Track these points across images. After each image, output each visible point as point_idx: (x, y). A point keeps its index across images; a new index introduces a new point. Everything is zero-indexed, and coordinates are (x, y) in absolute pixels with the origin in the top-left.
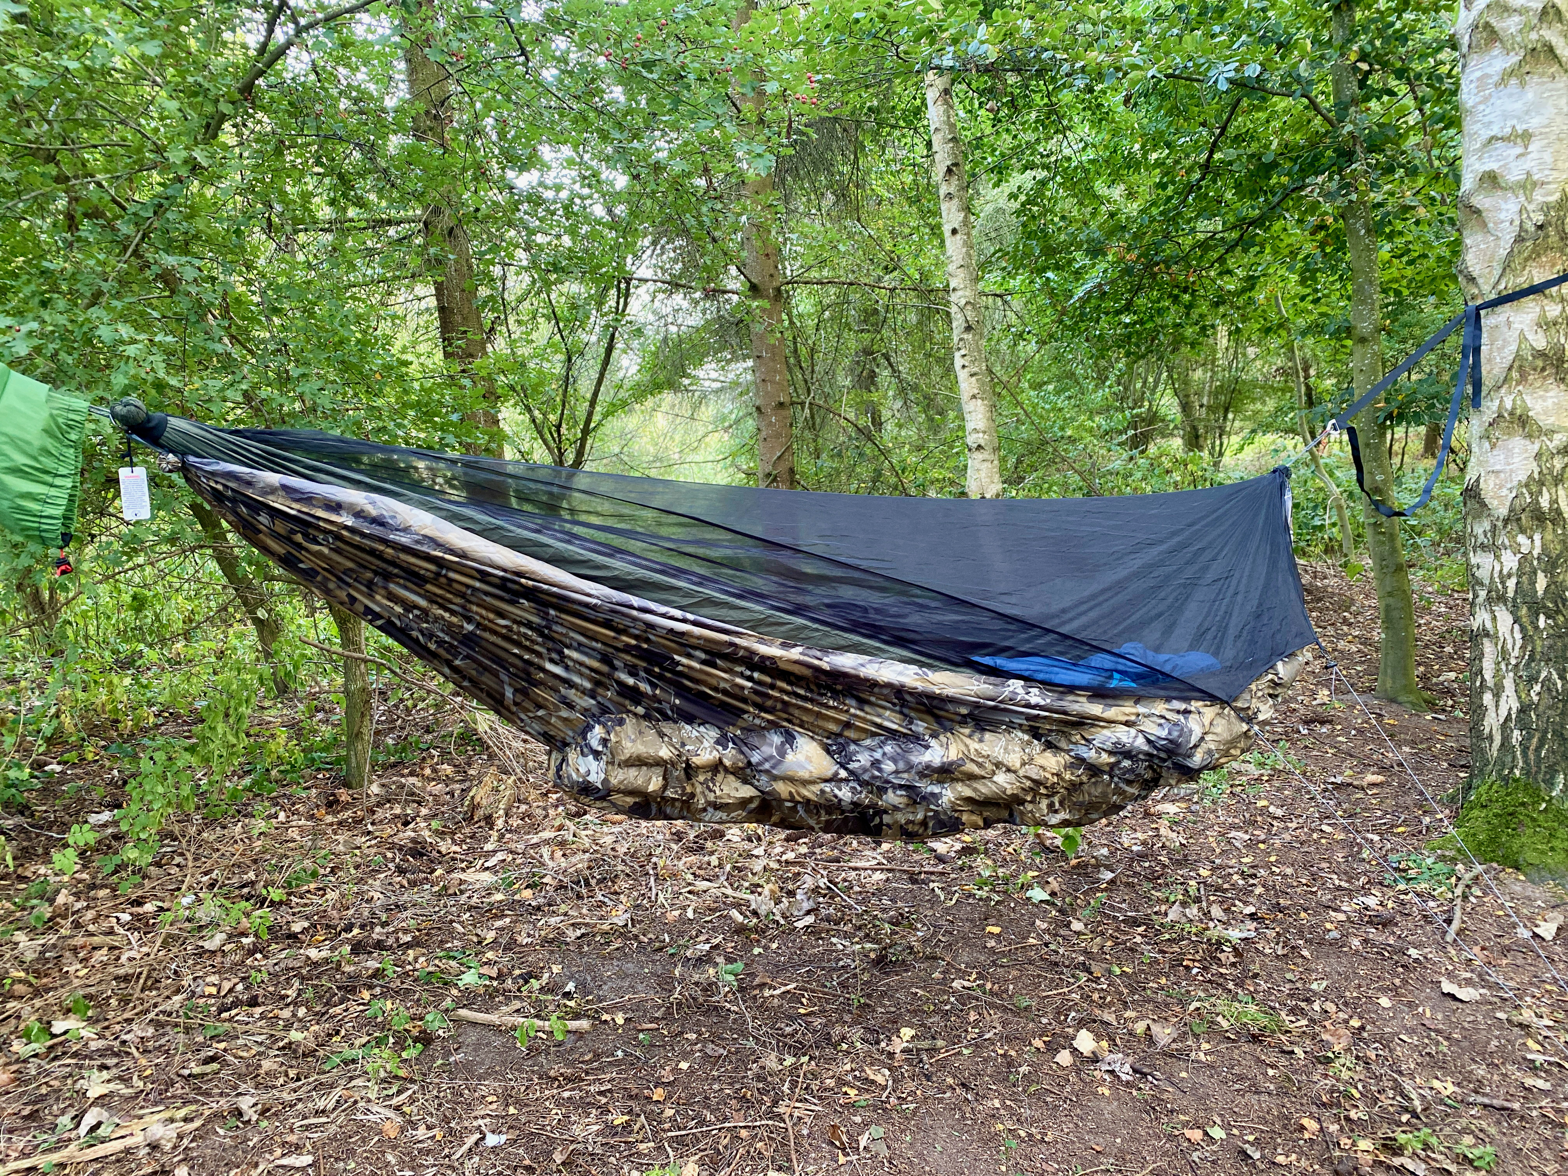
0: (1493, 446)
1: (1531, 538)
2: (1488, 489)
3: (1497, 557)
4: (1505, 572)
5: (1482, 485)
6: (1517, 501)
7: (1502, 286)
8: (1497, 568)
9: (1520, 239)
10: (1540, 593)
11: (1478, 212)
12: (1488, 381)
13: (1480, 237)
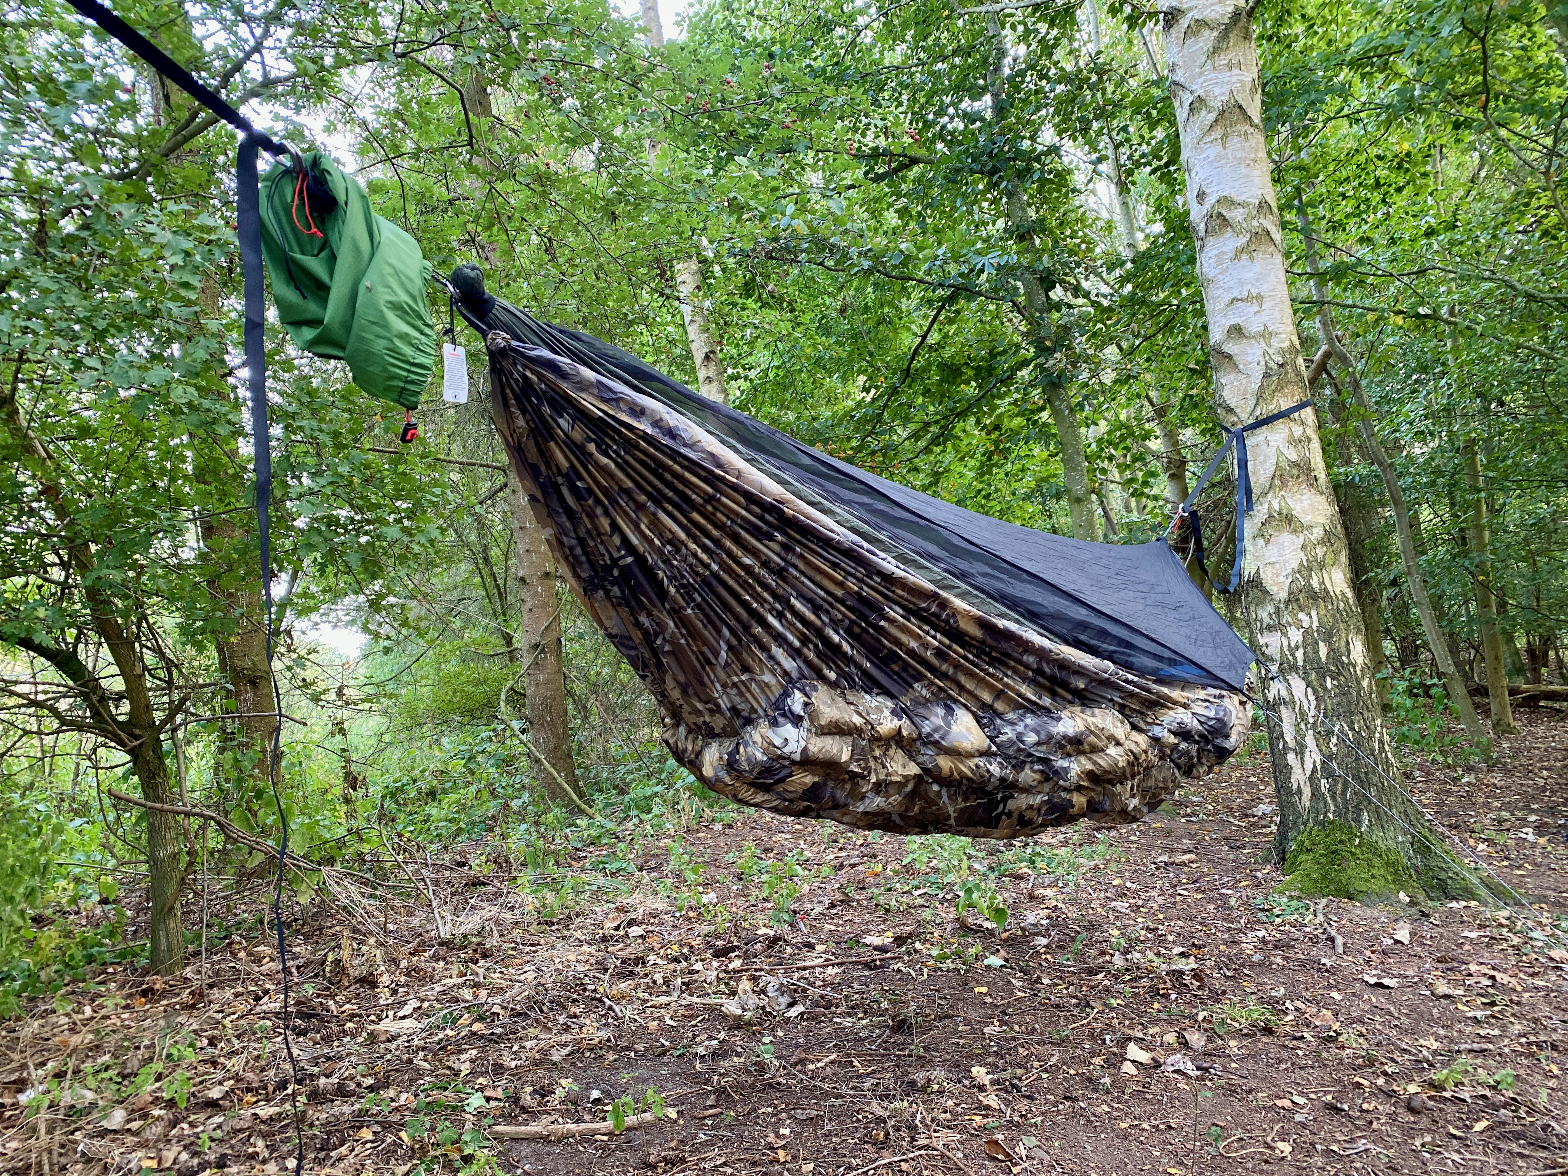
0: (1268, 542)
1: (1309, 614)
2: (1268, 579)
3: (1284, 634)
4: (1293, 645)
5: (1262, 576)
6: (1294, 585)
7: (1258, 413)
8: (1285, 643)
9: (1267, 375)
10: (1324, 659)
11: (1229, 357)
12: (1256, 490)
13: (1232, 376)
